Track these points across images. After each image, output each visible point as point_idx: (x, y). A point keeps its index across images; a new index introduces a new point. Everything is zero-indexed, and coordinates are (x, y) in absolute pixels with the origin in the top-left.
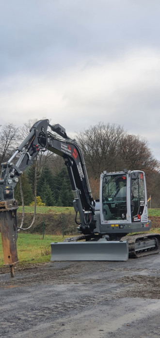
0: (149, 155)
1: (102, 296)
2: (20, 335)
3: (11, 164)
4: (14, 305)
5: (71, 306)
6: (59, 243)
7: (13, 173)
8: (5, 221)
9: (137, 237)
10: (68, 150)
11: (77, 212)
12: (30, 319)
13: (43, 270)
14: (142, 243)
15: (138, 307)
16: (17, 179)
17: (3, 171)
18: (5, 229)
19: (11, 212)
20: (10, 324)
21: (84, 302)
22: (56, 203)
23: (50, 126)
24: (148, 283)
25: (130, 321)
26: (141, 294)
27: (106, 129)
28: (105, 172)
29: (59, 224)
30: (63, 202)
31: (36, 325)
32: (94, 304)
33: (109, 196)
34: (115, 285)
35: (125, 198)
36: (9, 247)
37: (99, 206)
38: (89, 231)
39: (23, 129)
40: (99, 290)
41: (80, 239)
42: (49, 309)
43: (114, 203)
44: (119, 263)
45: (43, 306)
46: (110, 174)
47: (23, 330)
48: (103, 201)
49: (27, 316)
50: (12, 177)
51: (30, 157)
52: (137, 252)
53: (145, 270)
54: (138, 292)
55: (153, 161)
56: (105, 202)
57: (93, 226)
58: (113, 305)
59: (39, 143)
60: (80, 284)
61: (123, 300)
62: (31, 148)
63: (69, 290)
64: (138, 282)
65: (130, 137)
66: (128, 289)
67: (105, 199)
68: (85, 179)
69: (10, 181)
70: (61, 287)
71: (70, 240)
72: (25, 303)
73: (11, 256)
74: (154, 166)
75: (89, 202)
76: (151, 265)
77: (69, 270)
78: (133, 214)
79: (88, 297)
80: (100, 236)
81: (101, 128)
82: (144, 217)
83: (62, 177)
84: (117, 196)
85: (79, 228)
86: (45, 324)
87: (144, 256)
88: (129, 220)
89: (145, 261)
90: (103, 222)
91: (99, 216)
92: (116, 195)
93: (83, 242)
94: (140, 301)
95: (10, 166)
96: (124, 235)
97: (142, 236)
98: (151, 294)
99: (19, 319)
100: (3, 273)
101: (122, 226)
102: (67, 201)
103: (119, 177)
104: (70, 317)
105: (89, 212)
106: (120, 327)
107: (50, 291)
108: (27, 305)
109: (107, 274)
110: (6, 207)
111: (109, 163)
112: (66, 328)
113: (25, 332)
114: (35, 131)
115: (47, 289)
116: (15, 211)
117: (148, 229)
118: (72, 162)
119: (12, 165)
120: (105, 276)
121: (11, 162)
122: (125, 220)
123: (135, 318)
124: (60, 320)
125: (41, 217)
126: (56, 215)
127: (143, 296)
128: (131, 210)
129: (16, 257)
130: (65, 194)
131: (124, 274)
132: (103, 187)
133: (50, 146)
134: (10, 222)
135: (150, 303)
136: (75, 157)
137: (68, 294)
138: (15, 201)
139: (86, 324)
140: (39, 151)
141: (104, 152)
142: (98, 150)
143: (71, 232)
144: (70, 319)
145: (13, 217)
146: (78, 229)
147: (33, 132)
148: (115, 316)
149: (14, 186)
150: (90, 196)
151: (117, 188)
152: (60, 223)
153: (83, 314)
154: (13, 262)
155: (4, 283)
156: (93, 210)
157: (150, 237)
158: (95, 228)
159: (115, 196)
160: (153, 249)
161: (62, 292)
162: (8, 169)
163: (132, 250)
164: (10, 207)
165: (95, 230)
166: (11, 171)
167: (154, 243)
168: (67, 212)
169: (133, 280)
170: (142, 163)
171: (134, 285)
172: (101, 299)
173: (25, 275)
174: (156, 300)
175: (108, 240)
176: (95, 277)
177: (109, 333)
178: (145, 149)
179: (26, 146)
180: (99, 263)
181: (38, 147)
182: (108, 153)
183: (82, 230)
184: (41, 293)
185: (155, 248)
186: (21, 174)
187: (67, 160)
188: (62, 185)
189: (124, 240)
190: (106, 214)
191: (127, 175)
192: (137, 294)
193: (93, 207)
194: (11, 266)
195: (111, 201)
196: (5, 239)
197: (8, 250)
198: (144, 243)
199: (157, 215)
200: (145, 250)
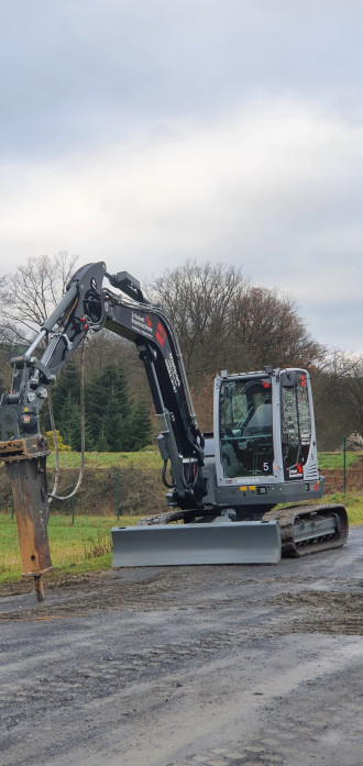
0: (299, 333)
1: (243, 631)
2: (97, 705)
3: (32, 360)
4: (67, 652)
5: (184, 652)
6: (129, 528)
7: (35, 380)
8: (23, 481)
9: (297, 512)
10: (147, 328)
11: (166, 461)
12: (108, 676)
13: (102, 586)
14: (307, 524)
15: (322, 651)
16: (44, 392)
17: (16, 375)
18: (25, 498)
19: (34, 461)
20: (70, 686)
21: (210, 645)
22: (95, 444)
23: (108, 276)
24: (333, 604)
25: (312, 677)
26: (324, 627)
27: (202, 276)
28: (224, 373)
29: (108, 490)
30: (109, 442)
31: (123, 687)
32: (231, 646)
33: (234, 425)
34: (266, 611)
35: (269, 430)
36: (32, 537)
37: (212, 446)
38: (193, 502)
39: (15, 280)
40: (234, 620)
41: (174, 519)
42: (141, 657)
43: (244, 440)
44: (261, 568)
45: (127, 652)
46: (235, 376)
47: (101, 696)
48: (221, 436)
49: (100, 671)
50: (34, 387)
51: (70, 343)
52: (297, 544)
53: (322, 581)
54: (315, 622)
55: (309, 345)
56: (226, 438)
57: (201, 490)
58: (271, 649)
59: (86, 313)
60: (191, 610)
61: (290, 638)
62: (71, 325)
63: (172, 622)
64: (314, 604)
65: (257, 293)
66: (295, 617)
67: (225, 430)
68: (181, 389)
69: (31, 396)
70: (153, 617)
71: (151, 522)
72: (89, 648)
73: (36, 555)
74: (311, 357)
75: (191, 439)
76: (330, 570)
77: (159, 584)
78: (288, 463)
79: (217, 634)
80: (216, 512)
81: (190, 273)
82: (311, 468)
83: (107, 384)
84: (250, 425)
85: (171, 495)
86: (142, 685)
87: (312, 553)
88: (278, 477)
89: (316, 563)
90: (223, 481)
91: (213, 468)
92: (247, 422)
93: (180, 525)
94: (325, 640)
95: (30, 365)
96: (268, 508)
97: (308, 510)
98: (344, 626)
99: (87, 677)
100: (17, 594)
101: (263, 490)
102: (119, 440)
103: (253, 383)
104: (188, 672)
105: (193, 460)
106: (295, 687)
107: (132, 625)
108: (92, 651)
109: (244, 590)
110: (25, 453)
111: (211, 353)
112: (186, 691)
113: (108, 700)
114: (78, 287)
115: (124, 622)
116: (43, 460)
117: (318, 495)
118: (155, 353)
119: (34, 363)
120: (241, 594)
121: (32, 355)
122: (269, 477)
123: (320, 672)
124: (170, 678)
125: (66, 475)
126: (101, 471)
127: (330, 631)
128: (284, 455)
129: (48, 557)
130: (114, 425)
131: (277, 589)
132: (221, 404)
133: (109, 318)
134: (33, 484)
135: (347, 643)
136: (162, 341)
137: (173, 630)
138: (42, 440)
139: (224, 683)
140: (86, 330)
141: (198, 328)
142: (184, 322)
143: (135, 508)
144: (188, 675)
145: (40, 472)
146: (168, 497)
147: (73, 290)
148: (279, 668)
149: (39, 406)
150: (193, 426)
151: (249, 408)
152: (110, 488)
153: (213, 666)
154: (42, 569)
155: (29, 613)
156: (200, 456)
157: (324, 513)
158: (206, 494)
159: (245, 425)
160: (331, 539)
161: (158, 625)
162: (26, 371)
163: (287, 539)
164: (34, 450)
165: (205, 500)
166: (31, 374)
167: (332, 525)
168: (124, 464)
169: (301, 600)
170: (285, 349)
171: (304, 609)
172: (242, 638)
173: (65, 596)
174: (357, 638)
175: (233, 520)
176: (219, 596)
177: (276, 698)
178: (290, 319)
179: (60, 321)
180: (218, 568)
181: (84, 322)
182: (207, 329)
183: (177, 500)
184: (115, 629)
185: (334, 534)
186: (52, 381)
187: (143, 348)
188: (106, 403)
189: (270, 519)
190: (229, 464)
191: (274, 379)
192: (316, 626)
193: (200, 450)
194: (37, 578)
195: (238, 435)
196: (25, 520)
197: (30, 544)
198: (313, 525)
199: (326, 466)
200: (313, 539)
